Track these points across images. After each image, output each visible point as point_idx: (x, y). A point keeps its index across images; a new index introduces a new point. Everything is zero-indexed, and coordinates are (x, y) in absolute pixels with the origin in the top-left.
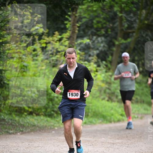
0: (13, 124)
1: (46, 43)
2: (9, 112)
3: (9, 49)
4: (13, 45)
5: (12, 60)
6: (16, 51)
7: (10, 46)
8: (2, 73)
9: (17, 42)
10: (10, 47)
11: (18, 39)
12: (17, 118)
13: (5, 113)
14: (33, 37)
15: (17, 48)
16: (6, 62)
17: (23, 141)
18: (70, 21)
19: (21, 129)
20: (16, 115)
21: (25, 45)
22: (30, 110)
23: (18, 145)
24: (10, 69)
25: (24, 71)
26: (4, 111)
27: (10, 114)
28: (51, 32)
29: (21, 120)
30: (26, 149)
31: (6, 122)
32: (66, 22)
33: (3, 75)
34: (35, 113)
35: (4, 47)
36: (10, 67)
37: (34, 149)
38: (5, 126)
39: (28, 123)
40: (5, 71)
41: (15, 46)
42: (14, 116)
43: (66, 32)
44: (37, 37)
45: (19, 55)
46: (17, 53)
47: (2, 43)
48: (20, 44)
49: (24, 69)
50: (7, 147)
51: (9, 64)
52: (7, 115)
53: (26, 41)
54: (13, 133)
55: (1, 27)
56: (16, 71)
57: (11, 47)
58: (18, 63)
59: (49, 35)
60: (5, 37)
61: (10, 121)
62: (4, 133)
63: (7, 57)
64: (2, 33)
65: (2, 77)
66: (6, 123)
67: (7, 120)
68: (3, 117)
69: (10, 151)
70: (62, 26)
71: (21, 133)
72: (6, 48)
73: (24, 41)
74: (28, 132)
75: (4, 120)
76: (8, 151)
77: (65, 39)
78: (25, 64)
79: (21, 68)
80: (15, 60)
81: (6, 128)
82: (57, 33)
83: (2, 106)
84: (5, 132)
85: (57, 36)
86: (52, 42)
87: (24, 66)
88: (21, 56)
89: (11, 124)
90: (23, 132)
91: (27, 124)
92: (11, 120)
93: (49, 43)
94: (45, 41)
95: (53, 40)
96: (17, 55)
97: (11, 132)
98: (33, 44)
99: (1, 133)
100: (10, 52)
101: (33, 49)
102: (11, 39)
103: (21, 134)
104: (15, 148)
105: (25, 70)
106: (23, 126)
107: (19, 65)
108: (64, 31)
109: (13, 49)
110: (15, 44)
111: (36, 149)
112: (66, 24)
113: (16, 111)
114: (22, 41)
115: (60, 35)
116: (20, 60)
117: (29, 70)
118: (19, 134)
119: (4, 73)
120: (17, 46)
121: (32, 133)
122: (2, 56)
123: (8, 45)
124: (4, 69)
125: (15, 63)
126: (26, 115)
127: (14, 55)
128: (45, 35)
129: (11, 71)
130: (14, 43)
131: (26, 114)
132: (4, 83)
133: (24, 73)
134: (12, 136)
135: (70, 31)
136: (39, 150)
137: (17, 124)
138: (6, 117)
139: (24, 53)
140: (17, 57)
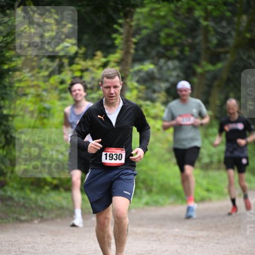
0: (27, 205)
1: (82, 71)
2: (20, 186)
3: (20, 81)
4: (26, 74)
5: (24, 99)
6: (31, 84)
7: (21, 75)
8: (7, 121)
9: (32, 69)
10: (22, 77)
11: (34, 64)
12: (33, 196)
13: (13, 187)
14: (60, 60)
15: (33, 78)
16: (15, 102)
17: (42, 234)
18: (121, 34)
19: (40, 214)
20: (32, 191)
21: (46, 73)
22: (55, 182)
23: (34, 241)
24: (21, 113)
25: (45, 118)
26: (11, 184)
27: (22, 189)
28: (90, 53)
29: (39, 198)
30: (47, 247)
31: (15, 202)
32: (114, 36)
33: (10, 123)
34: (63, 188)
35: (11, 77)
36: (21, 110)
37: (62, 247)
38: (13, 209)
39: (51, 203)
40: (13, 116)
41: (30, 74)
42: (28, 192)
43: (114, 53)
44: (66, 61)
45: (37, 91)
46: (33, 86)
47: (9, 70)
48: (39, 73)
49: (44, 113)
50: (16, 243)
51: (19, 104)
52: (16, 189)
53: (48, 67)
54: (26, 221)
55: (7, 44)
56: (32, 117)
57: (24, 77)
58: (35, 103)
59: (86, 57)
60: (14, 61)
61: (22, 201)
62: (11, 220)
63: (16, 93)
64: (7, 54)
65: (9, 126)
66: (15, 204)
67: (16, 199)
68: (9, 193)
69: (21, 250)
70: (109, 42)
71: (39, 219)
72: (15, 79)
73: (45, 67)
74: (52, 219)
75: (11, 198)
76: (18, 250)
77: (112, 64)
78: (47, 105)
79: (40, 112)
80: (30, 98)
81: (14, 212)
82: (99, 53)
83: (9, 175)
84: (13, 218)
85: (100, 58)
86: (91, 68)
87: (44, 108)
88: (39, 93)
89: (24, 206)
90: (42, 219)
91: (50, 206)
92: (24, 198)
93: (87, 70)
94: (79, 67)
95: (93, 66)
96: (32, 91)
97: (23, 218)
98: (60, 72)
99: (7, 221)
100: (22, 84)
101: (59, 80)
102: (23, 64)
103: (40, 222)
104: (29, 246)
105: (47, 115)
106: (43, 209)
107: (37, 106)
108: (111, 50)
109: (26, 81)
110: (29, 72)
111: (65, 247)
112: (115, 39)
113: (32, 184)
114: (41, 68)
115: (105, 57)
116: (39, 99)
117: (53, 115)
118: (36, 221)
119: (12, 121)
120: (33, 76)
121: (59, 220)
122: (8, 92)
123: (18, 73)
124: (12, 113)
125: (29, 104)
126: (48, 191)
127: (28, 91)
128: (80, 57)
129: (23, 117)
130: (28, 70)
131: (47, 188)
132: (12, 137)
133: (45, 121)
134: (25, 225)
135: (122, 50)
136: (69, 248)
137: (33, 206)
138: (15, 194)
139: (45, 87)
140: (32, 94)
